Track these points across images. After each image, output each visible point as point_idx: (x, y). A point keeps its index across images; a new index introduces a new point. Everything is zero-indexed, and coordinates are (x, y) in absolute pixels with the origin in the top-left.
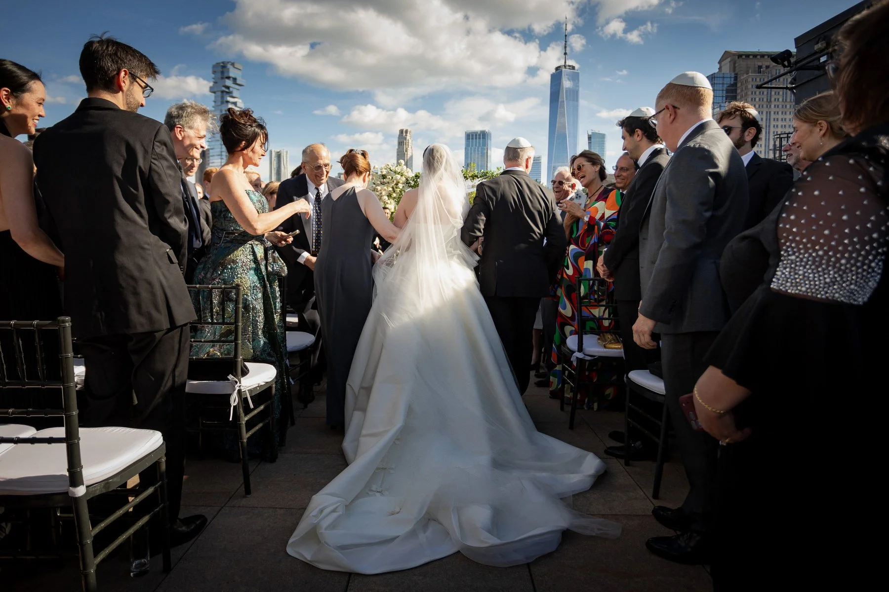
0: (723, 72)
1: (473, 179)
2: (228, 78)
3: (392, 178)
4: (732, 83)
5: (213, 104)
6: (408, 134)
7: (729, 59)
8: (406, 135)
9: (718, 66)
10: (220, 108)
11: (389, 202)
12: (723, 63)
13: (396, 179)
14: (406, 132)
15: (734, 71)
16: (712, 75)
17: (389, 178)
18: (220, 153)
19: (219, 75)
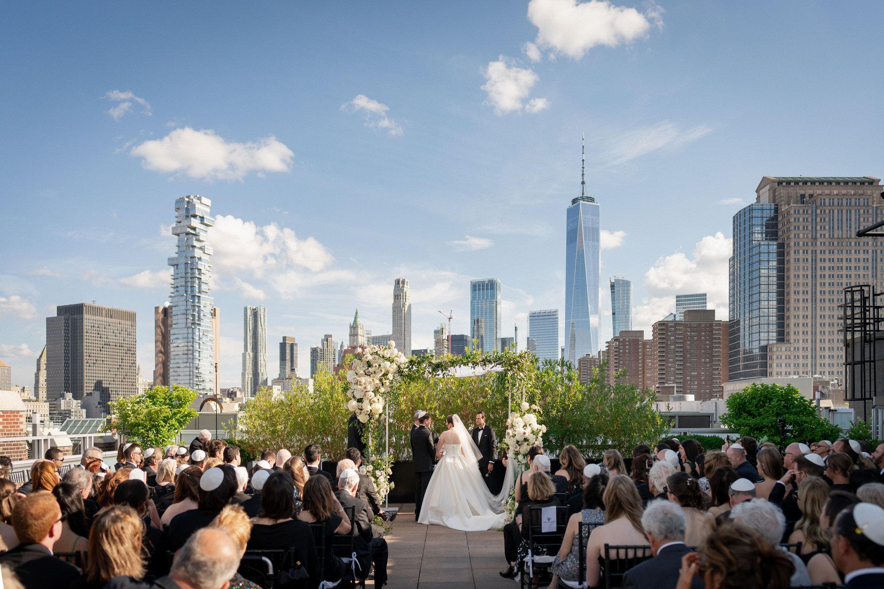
0: (761, 203)
1: (485, 365)
2: (195, 216)
3: (380, 365)
4: (772, 216)
5: (176, 249)
6: (405, 285)
7: (768, 187)
8: (404, 287)
9: (756, 195)
10: (184, 254)
11: (375, 399)
12: (761, 192)
13: (385, 368)
14: (403, 282)
15: (774, 201)
16: (750, 206)
17: (376, 366)
18: (185, 312)
19: (183, 212)
